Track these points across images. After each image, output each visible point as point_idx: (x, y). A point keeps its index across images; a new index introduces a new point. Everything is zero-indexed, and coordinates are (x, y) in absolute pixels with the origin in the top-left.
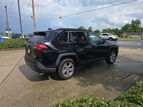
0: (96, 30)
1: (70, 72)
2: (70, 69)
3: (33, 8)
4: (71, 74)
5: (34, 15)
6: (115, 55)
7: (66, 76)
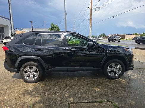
3: (91, 11)
5: (91, 18)
6: (121, 67)
7: (29, 79)
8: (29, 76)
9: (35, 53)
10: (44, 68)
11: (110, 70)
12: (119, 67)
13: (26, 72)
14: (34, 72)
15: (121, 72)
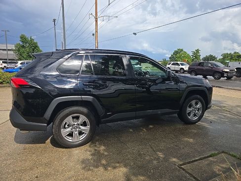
0: (208, 55)
1: (80, 133)
2: (81, 127)
3: (96, 21)
4: (82, 137)
5: (96, 32)
6: (202, 106)
7: (71, 141)
8: (71, 135)
11: (189, 110)
12: (199, 105)
13: (65, 128)
15: (201, 112)
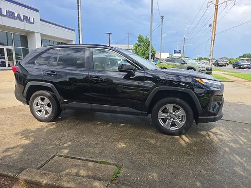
5: (215, 22)
6: (185, 114)
8: (40, 111)
9: (47, 78)
10: (59, 102)
11: (163, 116)
12: (181, 112)
13: (37, 105)
14: (46, 106)
15: (184, 123)
